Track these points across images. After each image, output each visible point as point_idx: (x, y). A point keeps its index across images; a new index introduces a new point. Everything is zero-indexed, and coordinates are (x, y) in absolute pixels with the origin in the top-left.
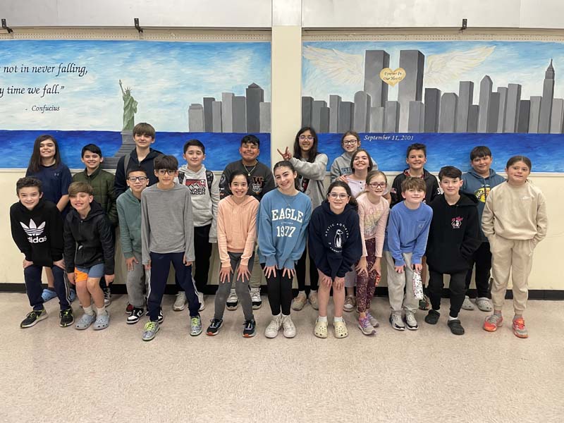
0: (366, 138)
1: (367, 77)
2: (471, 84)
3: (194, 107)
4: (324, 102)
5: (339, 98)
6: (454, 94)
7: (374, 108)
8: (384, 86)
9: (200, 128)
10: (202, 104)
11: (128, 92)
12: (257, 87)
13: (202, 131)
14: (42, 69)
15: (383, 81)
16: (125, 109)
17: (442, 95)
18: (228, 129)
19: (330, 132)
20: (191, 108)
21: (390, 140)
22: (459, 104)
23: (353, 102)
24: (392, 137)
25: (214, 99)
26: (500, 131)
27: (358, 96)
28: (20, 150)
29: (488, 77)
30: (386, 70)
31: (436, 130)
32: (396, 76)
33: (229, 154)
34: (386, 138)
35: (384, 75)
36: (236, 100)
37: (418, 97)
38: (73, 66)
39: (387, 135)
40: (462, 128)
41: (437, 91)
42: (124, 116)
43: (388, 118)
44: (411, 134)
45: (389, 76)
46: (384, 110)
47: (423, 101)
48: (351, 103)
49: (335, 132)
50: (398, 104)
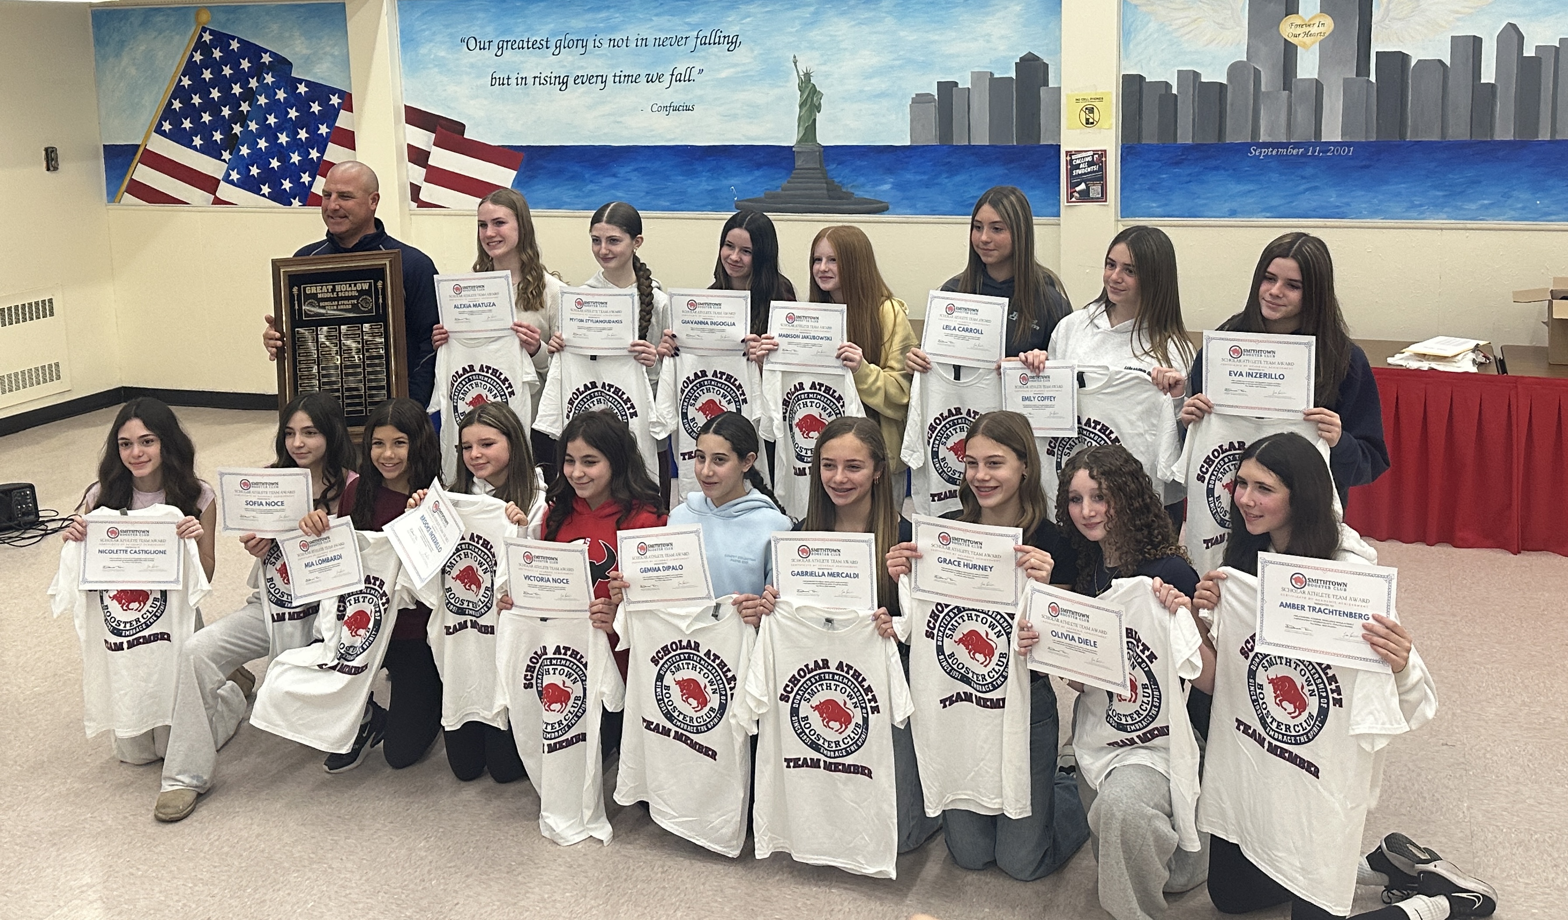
0: (1254, 152)
1: (1253, 33)
2: (1477, 42)
3: (920, 100)
4: (1167, 83)
5: (1196, 75)
6: (1440, 61)
7: (1268, 94)
8: (1290, 51)
9: (931, 138)
10: (935, 93)
11: (808, 75)
12: (1037, 58)
13: (935, 142)
14: (668, 42)
15: (1285, 40)
16: (801, 107)
17: (1413, 64)
18: (981, 137)
19: (1179, 141)
20: (914, 101)
21: (1304, 155)
22: (1450, 83)
23: (1225, 82)
24: (1307, 150)
25: (956, 84)
26: (1544, 135)
27: (1235, 70)
28: (630, 180)
29: (1513, 26)
30: (1292, 18)
31: (1402, 134)
32: (1314, 30)
33: (982, 184)
34: (1295, 152)
35: (1288, 29)
36: (997, 85)
37: (1362, 69)
38: (719, 34)
39: (1297, 145)
40: (1459, 131)
41: (1403, 58)
42: (800, 118)
43: (1299, 110)
44: (1348, 144)
45: (1299, 31)
46: (1290, 97)
47: (1373, 78)
48: (1221, 84)
49: (1190, 142)
50: (1318, 86)
